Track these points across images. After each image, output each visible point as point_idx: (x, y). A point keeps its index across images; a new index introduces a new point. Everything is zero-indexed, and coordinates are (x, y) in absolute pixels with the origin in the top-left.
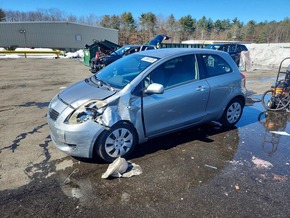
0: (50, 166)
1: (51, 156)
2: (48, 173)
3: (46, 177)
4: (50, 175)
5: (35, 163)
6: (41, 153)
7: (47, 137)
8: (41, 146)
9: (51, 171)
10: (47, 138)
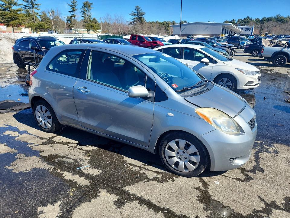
0: (257, 146)
1: (254, 153)
2: (260, 143)
3: (262, 142)
4: (259, 142)
5: (270, 155)
6: (262, 161)
7: (252, 181)
8: (262, 169)
9: (257, 143)
10: (252, 179)
